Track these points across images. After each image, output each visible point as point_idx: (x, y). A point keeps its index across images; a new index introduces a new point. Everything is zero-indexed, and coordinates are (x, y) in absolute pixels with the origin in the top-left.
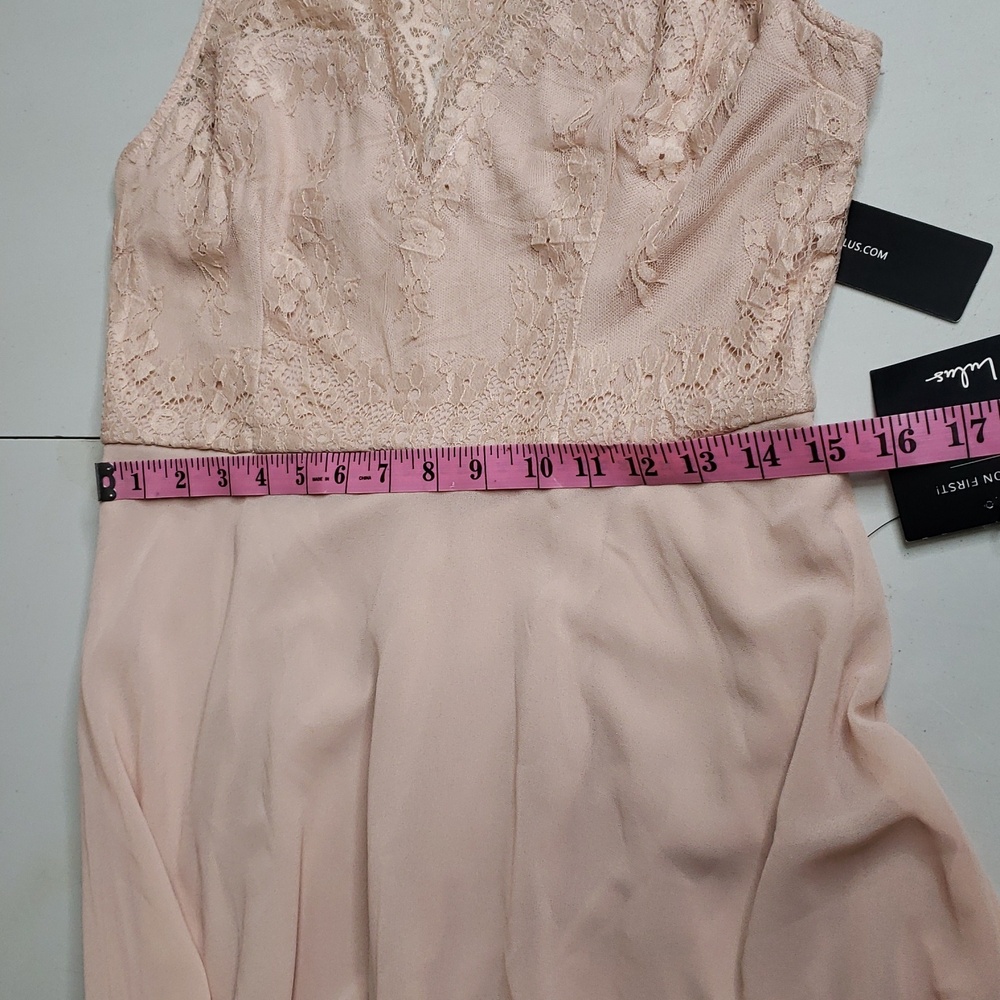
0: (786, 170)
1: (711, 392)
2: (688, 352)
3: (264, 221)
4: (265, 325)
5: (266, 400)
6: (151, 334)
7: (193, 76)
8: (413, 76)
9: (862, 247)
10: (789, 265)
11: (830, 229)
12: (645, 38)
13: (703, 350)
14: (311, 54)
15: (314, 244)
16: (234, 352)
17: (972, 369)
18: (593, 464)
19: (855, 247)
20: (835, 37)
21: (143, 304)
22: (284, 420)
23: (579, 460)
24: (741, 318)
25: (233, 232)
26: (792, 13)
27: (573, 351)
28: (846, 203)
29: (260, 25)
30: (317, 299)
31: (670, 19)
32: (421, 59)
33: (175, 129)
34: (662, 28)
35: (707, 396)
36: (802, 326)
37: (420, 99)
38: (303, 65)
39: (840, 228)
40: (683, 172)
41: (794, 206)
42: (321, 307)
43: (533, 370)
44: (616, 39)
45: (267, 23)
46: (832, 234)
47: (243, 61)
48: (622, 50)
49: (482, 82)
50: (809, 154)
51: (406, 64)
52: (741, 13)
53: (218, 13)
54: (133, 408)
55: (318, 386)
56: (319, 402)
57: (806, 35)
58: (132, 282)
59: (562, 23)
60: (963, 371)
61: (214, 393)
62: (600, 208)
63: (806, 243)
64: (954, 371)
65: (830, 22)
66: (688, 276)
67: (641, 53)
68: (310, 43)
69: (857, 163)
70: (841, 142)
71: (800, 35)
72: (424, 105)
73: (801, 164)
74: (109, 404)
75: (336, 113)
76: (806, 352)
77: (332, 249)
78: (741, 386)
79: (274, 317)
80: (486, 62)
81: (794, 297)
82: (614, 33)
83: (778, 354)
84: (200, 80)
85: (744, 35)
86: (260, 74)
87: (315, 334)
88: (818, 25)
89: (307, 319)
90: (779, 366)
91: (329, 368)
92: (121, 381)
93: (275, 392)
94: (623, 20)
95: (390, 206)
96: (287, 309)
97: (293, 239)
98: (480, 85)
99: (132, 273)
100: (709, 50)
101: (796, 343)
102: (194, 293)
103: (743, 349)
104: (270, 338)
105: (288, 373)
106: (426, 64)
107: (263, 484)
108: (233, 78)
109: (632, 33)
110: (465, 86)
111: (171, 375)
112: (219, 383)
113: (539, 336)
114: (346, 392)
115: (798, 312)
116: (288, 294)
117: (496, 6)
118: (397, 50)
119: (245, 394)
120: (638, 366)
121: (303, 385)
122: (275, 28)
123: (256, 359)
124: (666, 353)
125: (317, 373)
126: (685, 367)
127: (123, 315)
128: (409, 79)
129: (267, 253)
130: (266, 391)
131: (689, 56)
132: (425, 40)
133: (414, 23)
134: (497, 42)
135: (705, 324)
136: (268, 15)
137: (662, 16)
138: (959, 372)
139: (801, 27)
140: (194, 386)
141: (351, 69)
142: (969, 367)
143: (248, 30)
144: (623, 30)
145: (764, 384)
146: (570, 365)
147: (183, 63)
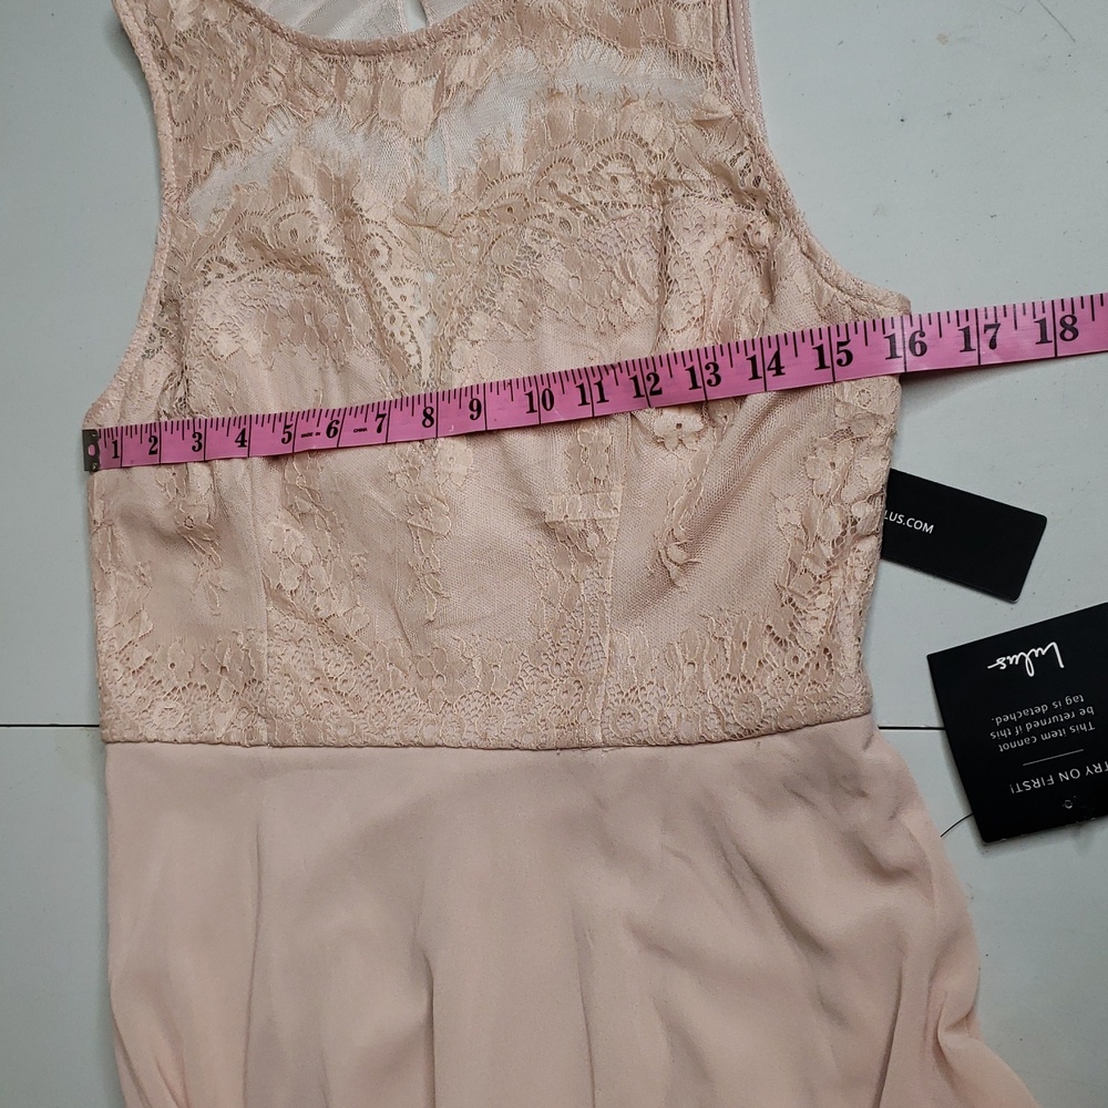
0: (815, 445)
1: (759, 687)
2: (730, 639)
3: (253, 492)
4: (268, 603)
5: (277, 687)
6: (144, 615)
7: (155, 325)
8: (402, 333)
9: (905, 520)
10: (828, 552)
11: (869, 509)
12: (647, 288)
13: (746, 638)
14: (284, 300)
15: (313, 515)
16: (237, 634)
17: (1037, 655)
18: (596, 389)
19: (897, 519)
20: (857, 301)
21: (130, 581)
22: (299, 710)
23: (581, 387)
24: (783, 606)
25: (221, 502)
26: (808, 273)
27: (608, 637)
28: (883, 477)
29: (224, 269)
30: (321, 573)
31: (673, 271)
32: (407, 312)
33: (142, 386)
34: (665, 280)
35: (756, 691)
36: (850, 620)
37: (414, 360)
38: (277, 313)
39: (880, 504)
40: (704, 440)
41: (828, 481)
42: (327, 583)
43: (567, 656)
44: (617, 289)
45: (231, 265)
46: (870, 513)
47: (210, 313)
48: (624, 302)
49: (475, 339)
50: (839, 427)
51: (393, 319)
52: (749, 259)
53: (175, 252)
54: (132, 700)
55: (332, 670)
56: (335, 688)
57: (826, 300)
58: (115, 558)
59: (555, 271)
60: (1027, 656)
61: (219, 679)
62: (619, 482)
63: (845, 526)
64: (1017, 657)
65: (852, 286)
66: (721, 557)
67: (645, 305)
68: (282, 288)
69: (892, 435)
70: (874, 415)
71: (820, 299)
72: (420, 367)
73: (831, 438)
74: (105, 700)
75: (320, 369)
76: (857, 649)
77: (332, 521)
78: (791, 681)
79: (276, 595)
80: (478, 318)
81: (837, 582)
82: (614, 283)
83: (826, 650)
84: (164, 330)
85: (756, 286)
86: (230, 327)
87: (323, 613)
88: (839, 288)
89: (311, 596)
90: (829, 664)
91: (342, 650)
92: (116, 672)
93: (286, 678)
94: (622, 268)
95: (393, 477)
96: (289, 586)
97: (290, 508)
98: (474, 343)
99: (115, 549)
100: (719, 301)
101: (845, 640)
102: (184, 567)
103: (788, 640)
104: (275, 616)
105: (299, 656)
106: (413, 317)
107: (243, 445)
108: (201, 334)
109: (634, 283)
110: (457, 345)
111: (170, 661)
112: (223, 668)
113: (568, 618)
114: (363, 677)
115: (843, 604)
116: (290, 569)
117: (482, 249)
118: (379, 304)
119: (254, 680)
120: (679, 652)
121: (316, 670)
122: (242, 271)
123: (263, 642)
124: (707, 638)
125: (330, 655)
126: (728, 655)
127: (111, 595)
128: (399, 338)
129: (261, 526)
130: (277, 678)
131: (698, 313)
132: (408, 289)
133: (394, 271)
134: (487, 296)
135: (745, 608)
136: (231, 258)
137: (663, 266)
138: (1022, 658)
139: (820, 291)
140: (196, 671)
141: (331, 320)
142: (1033, 653)
143: (211, 276)
144: (625, 281)
145: (815, 683)
146: (606, 651)
147: (142, 311)
